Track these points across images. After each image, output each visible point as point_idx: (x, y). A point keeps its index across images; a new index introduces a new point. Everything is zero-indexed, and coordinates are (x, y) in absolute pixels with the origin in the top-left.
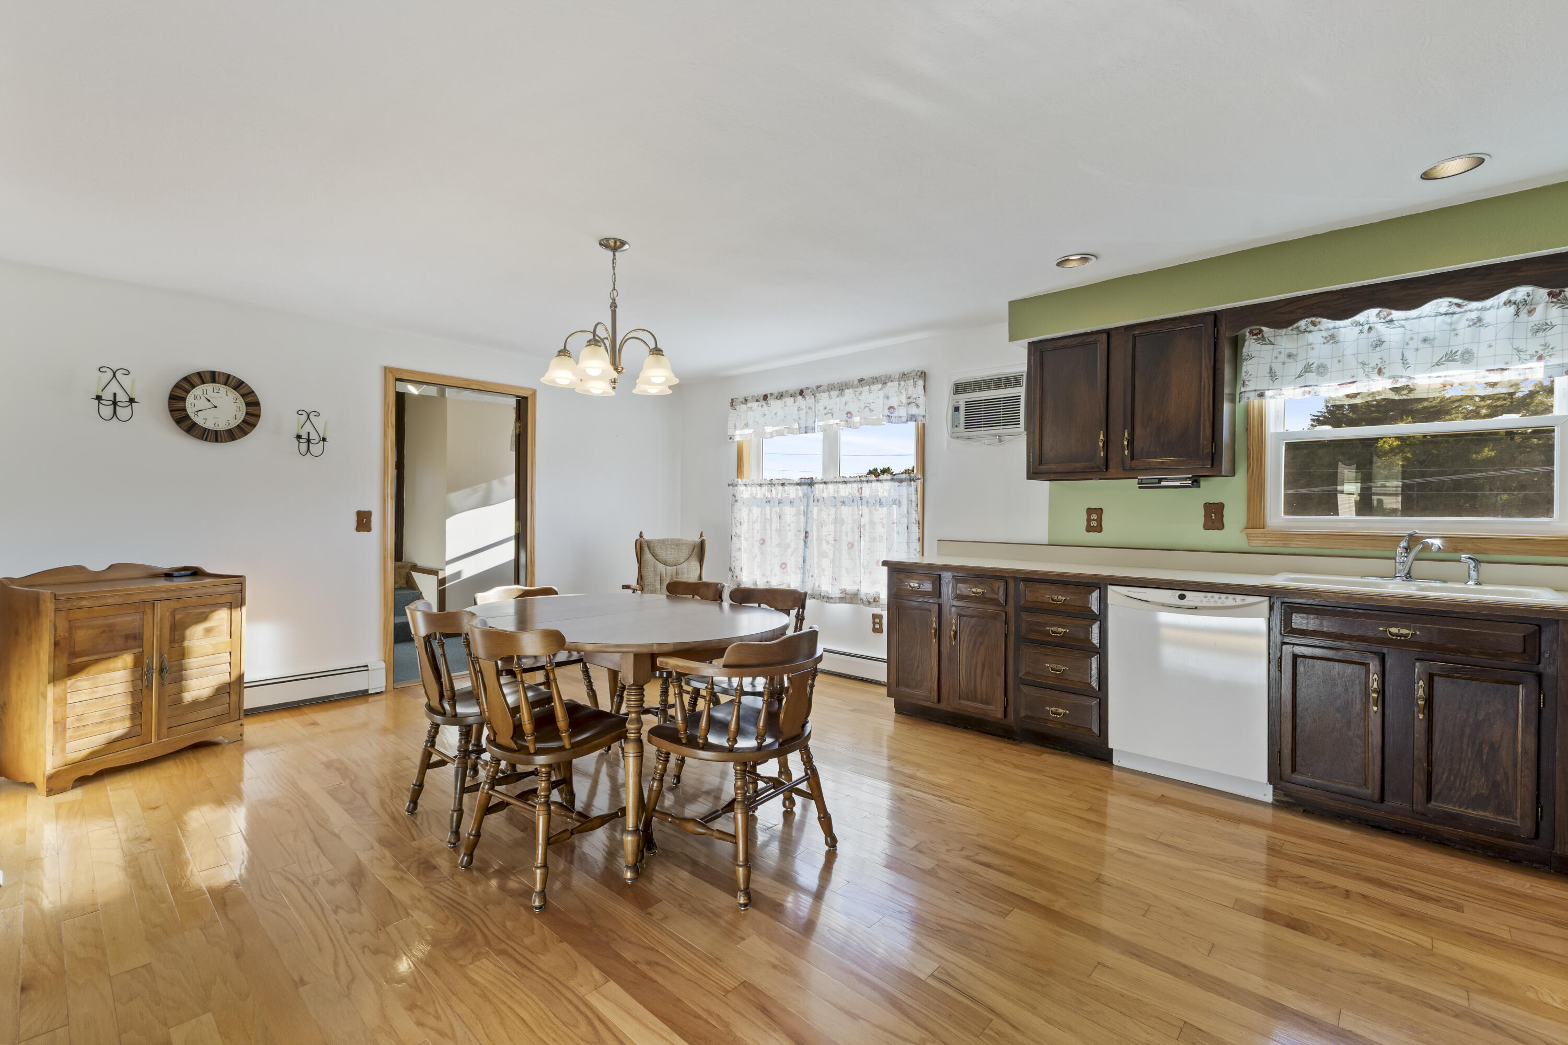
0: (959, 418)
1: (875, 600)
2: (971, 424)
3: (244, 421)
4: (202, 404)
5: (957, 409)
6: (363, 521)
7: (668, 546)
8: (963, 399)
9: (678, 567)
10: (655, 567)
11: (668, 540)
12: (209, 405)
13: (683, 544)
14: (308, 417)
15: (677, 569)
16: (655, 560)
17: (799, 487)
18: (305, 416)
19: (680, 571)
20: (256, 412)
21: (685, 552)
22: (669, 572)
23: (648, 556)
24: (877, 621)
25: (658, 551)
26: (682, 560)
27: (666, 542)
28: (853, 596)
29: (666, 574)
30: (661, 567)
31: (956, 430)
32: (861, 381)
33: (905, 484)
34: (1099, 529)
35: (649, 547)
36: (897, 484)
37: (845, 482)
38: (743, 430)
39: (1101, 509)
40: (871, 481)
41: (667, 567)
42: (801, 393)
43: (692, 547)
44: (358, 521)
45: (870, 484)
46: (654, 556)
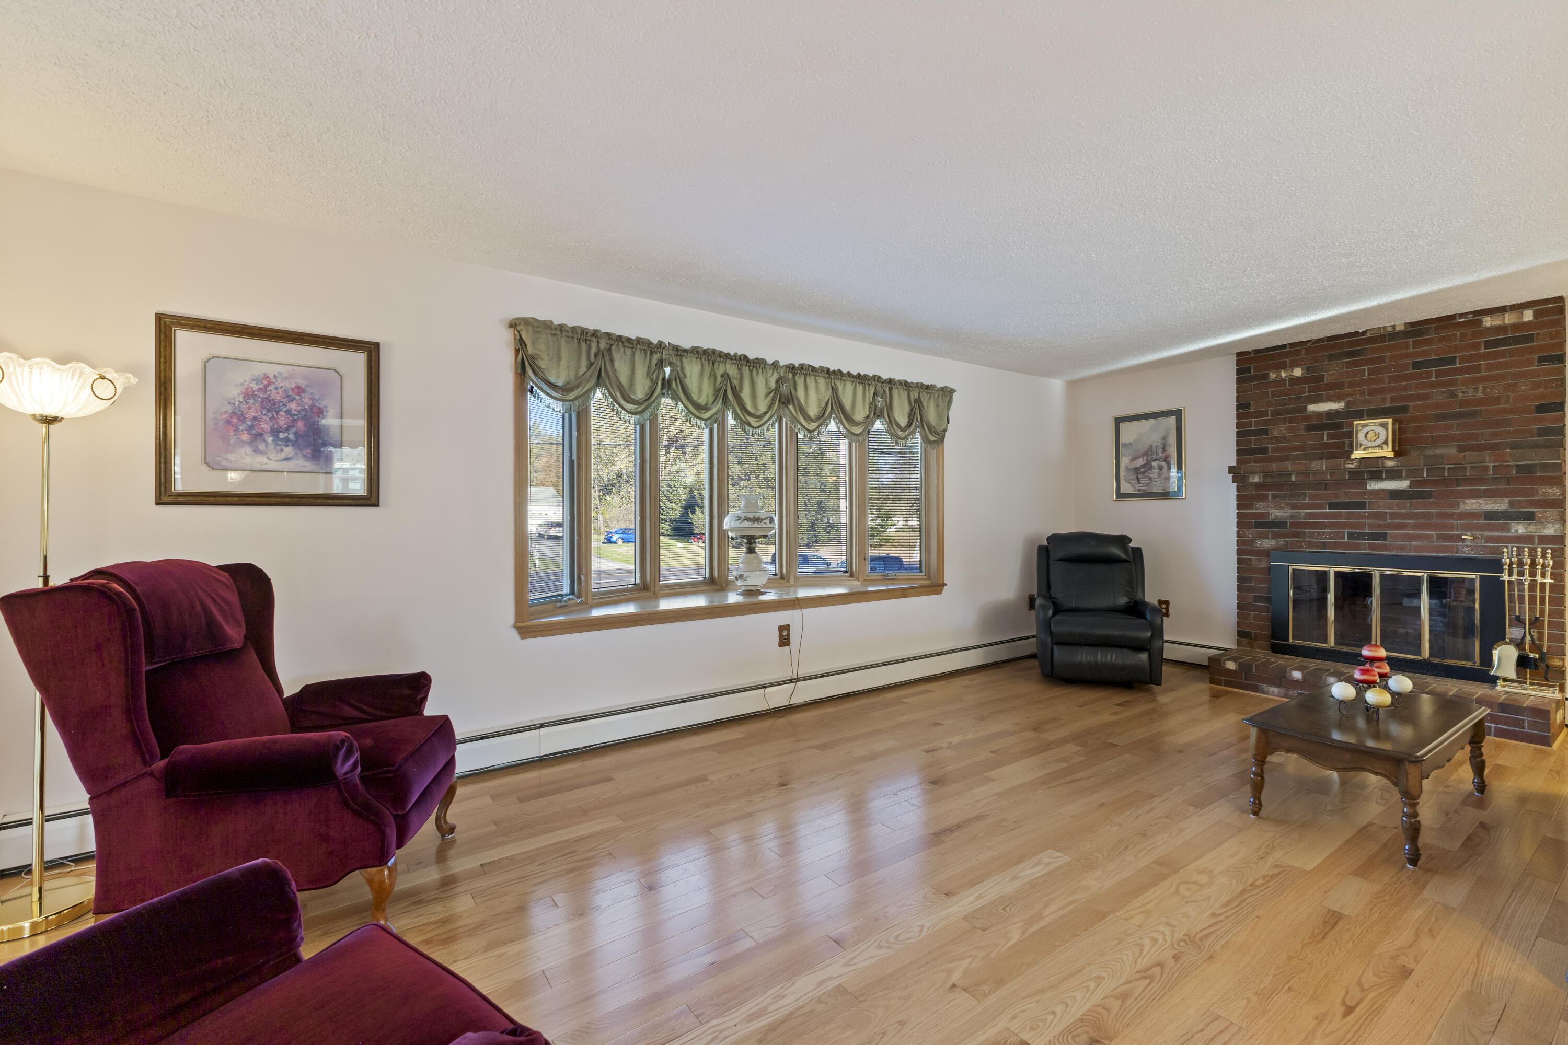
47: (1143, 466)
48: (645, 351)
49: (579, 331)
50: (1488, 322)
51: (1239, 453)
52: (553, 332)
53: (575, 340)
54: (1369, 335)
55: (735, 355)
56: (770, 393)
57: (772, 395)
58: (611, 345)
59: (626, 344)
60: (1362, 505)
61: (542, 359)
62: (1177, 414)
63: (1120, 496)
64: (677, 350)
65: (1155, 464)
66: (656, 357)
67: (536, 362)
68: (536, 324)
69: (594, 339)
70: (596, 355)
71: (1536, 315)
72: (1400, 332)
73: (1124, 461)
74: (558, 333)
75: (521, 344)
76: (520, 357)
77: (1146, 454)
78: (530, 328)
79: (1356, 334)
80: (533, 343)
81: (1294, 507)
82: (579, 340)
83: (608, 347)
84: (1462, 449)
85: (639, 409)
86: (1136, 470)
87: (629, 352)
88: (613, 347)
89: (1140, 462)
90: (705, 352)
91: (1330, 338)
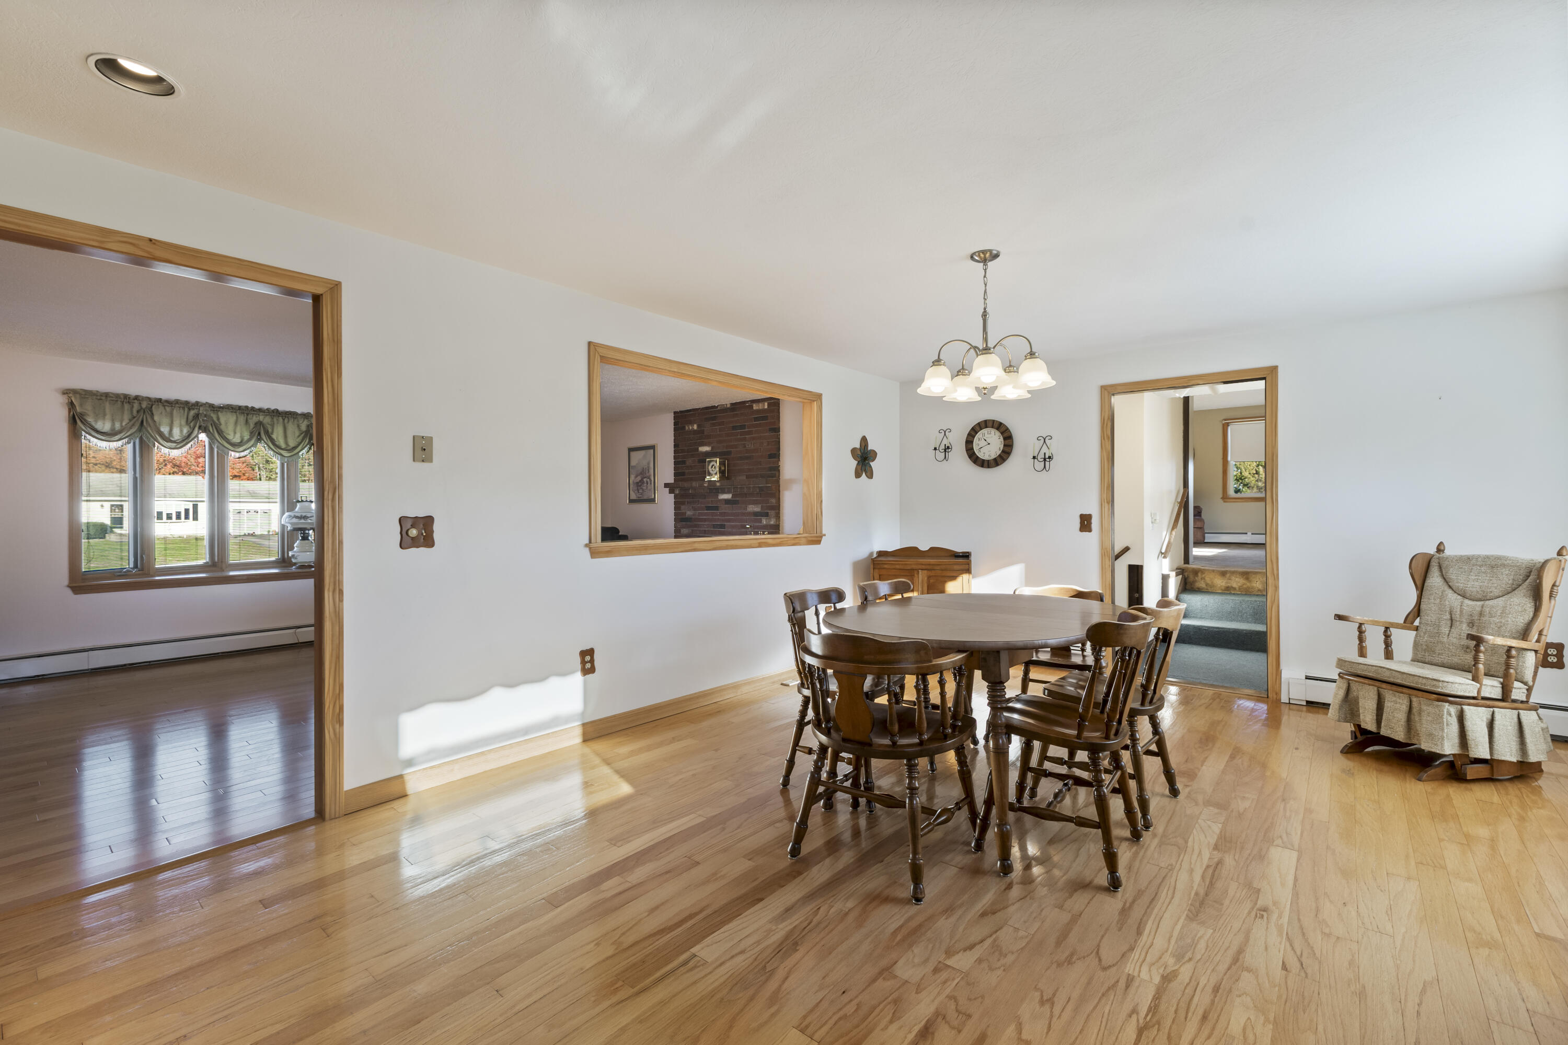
3: (1003, 451)
4: (983, 443)
6: (1085, 523)
7: (1477, 567)
10: (1442, 598)
11: (1477, 557)
12: (986, 443)
13: (1504, 565)
14: (1045, 441)
16: (1446, 588)
18: (1043, 440)
19: (1487, 610)
20: (1010, 443)
21: (1505, 578)
23: (1435, 579)
25: (1453, 574)
26: (1497, 592)
27: (1474, 561)
29: (1461, 611)
30: (1452, 599)
35: (1440, 567)
41: (1465, 601)
43: (1523, 572)
44: (1081, 523)
46: (1446, 581)
47: (640, 481)
48: (184, 408)
49: (122, 397)
50: (755, 407)
51: (675, 475)
52: (99, 398)
53: (119, 402)
54: (719, 408)
55: (268, 409)
56: (302, 434)
57: (302, 435)
58: (152, 405)
59: (165, 404)
60: (716, 508)
61: (88, 415)
62: (653, 447)
63: (631, 501)
64: (213, 407)
65: (645, 480)
66: (192, 413)
67: (85, 417)
68: (84, 393)
69: (136, 401)
70: (138, 412)
71: (769, 405)
72: (728, 408)
73: (632, 477)
74: (104, 398)
75: (71, 405)
76: (72, 413)
77: (641, 473)
78: (78, 396)
79: (714, 407)
80: (81, 405)
81: (695, 509)
82: (123, 403)
83: (149, 406)
84: (748, 477)
85: (178, 446)
86: (637, 483)
87: (168, 409)
88: (154, 406)
89: (639, 478)
90: (240, 408)
91: (707, 408)
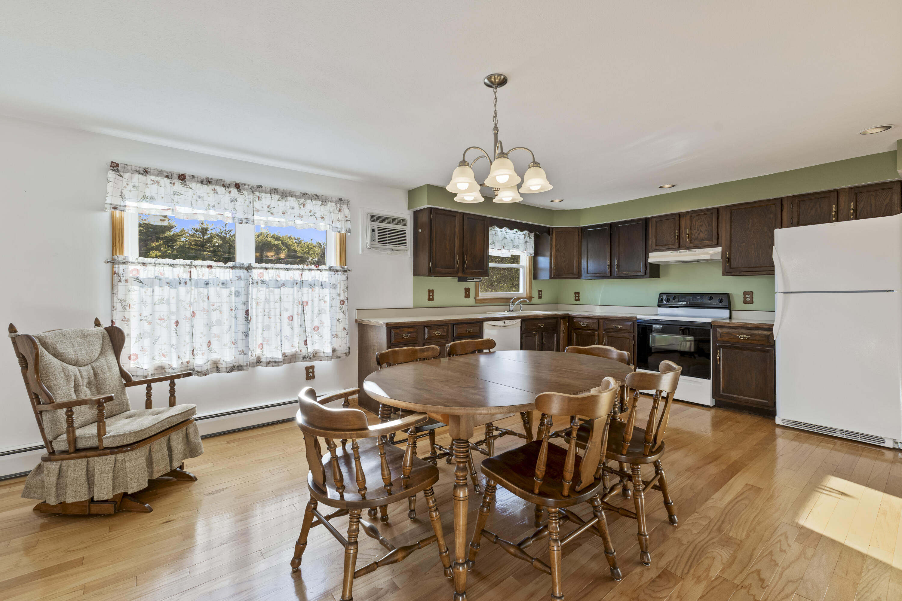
0: (374, 236)
1: (314, 356)
2: (382, 241)
5: (373, 230)
7: (73, 340)
8: (377, 225)
9: (93, 365)
15: (93, 368)
16: (60, 362)
17: (231, 270)
22: (85, 374)
24: (310, 371)
25: (61, 349)
26: (97, 355)
28: (291, 357)
30: (72, 369)
31: (373, 243)
32: (304, 194)
33: (340, 273)
34: (432, 299)
35: (44, 344)
36: (333, 273)
37: (287, 269)
38: (139, 203)
39: (433, 290)
40: (312, 270)
41: (81, 368)
42: (237, 186)
45: (310, 272)
46: (55, 356)
